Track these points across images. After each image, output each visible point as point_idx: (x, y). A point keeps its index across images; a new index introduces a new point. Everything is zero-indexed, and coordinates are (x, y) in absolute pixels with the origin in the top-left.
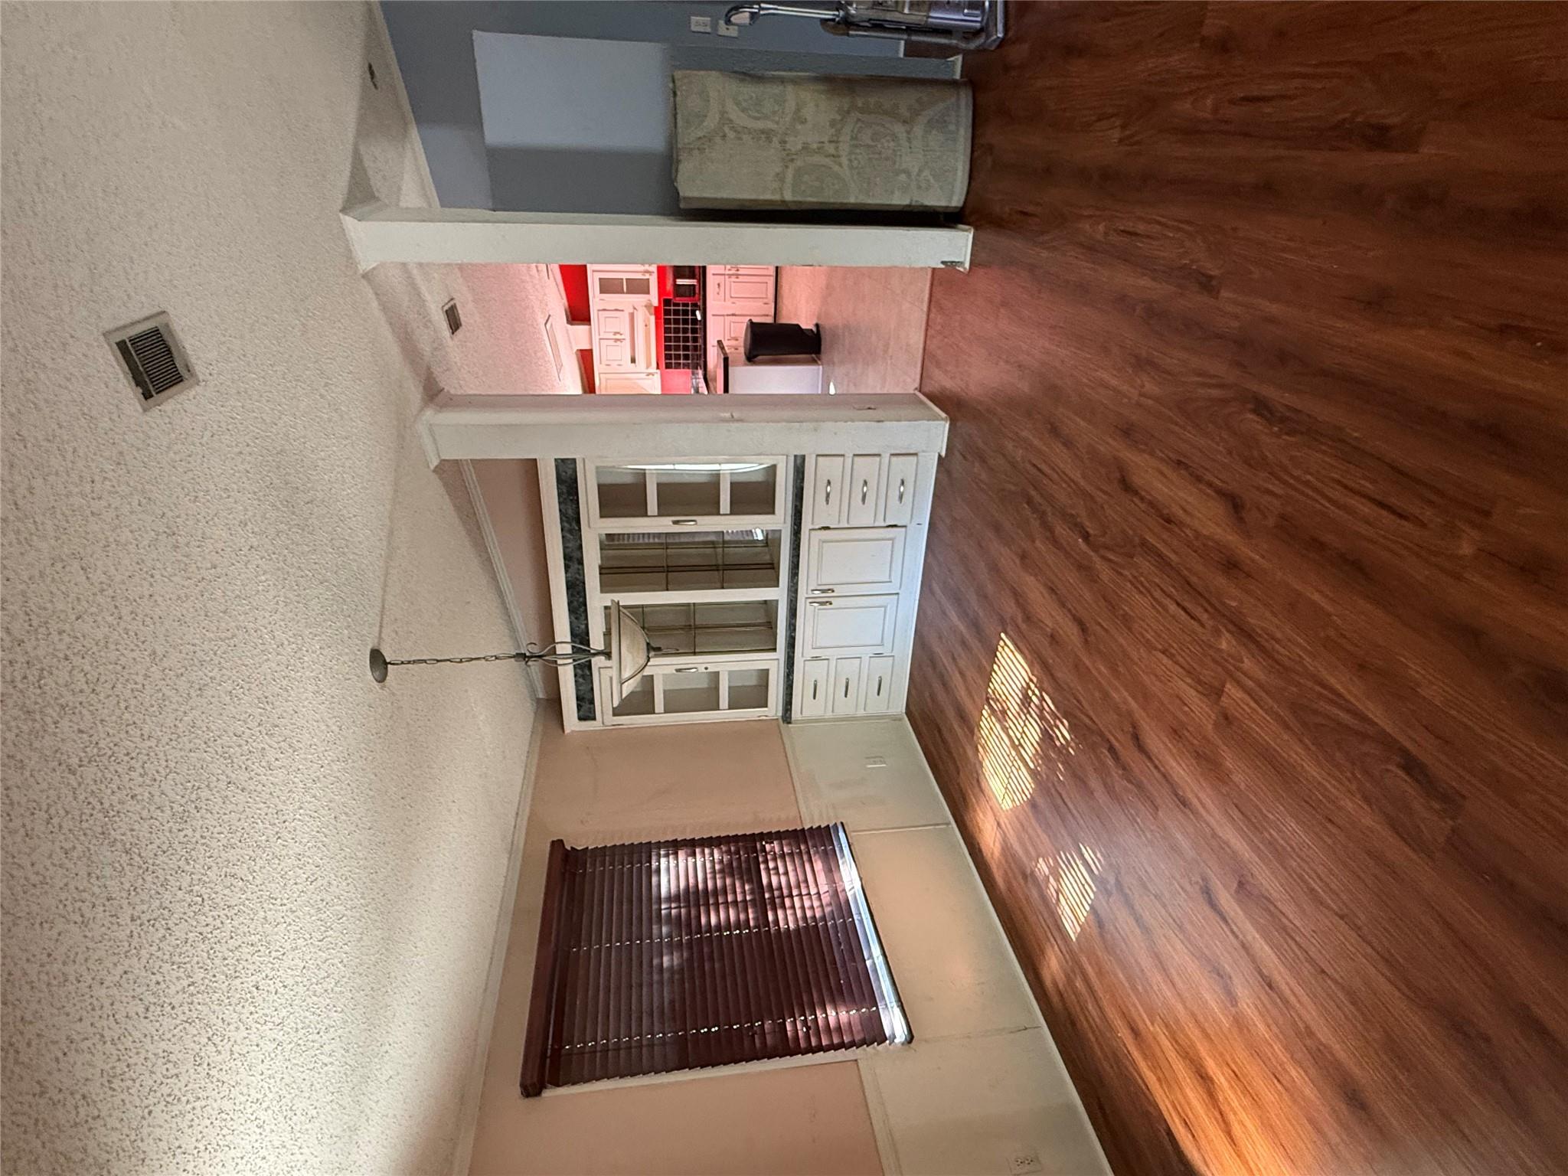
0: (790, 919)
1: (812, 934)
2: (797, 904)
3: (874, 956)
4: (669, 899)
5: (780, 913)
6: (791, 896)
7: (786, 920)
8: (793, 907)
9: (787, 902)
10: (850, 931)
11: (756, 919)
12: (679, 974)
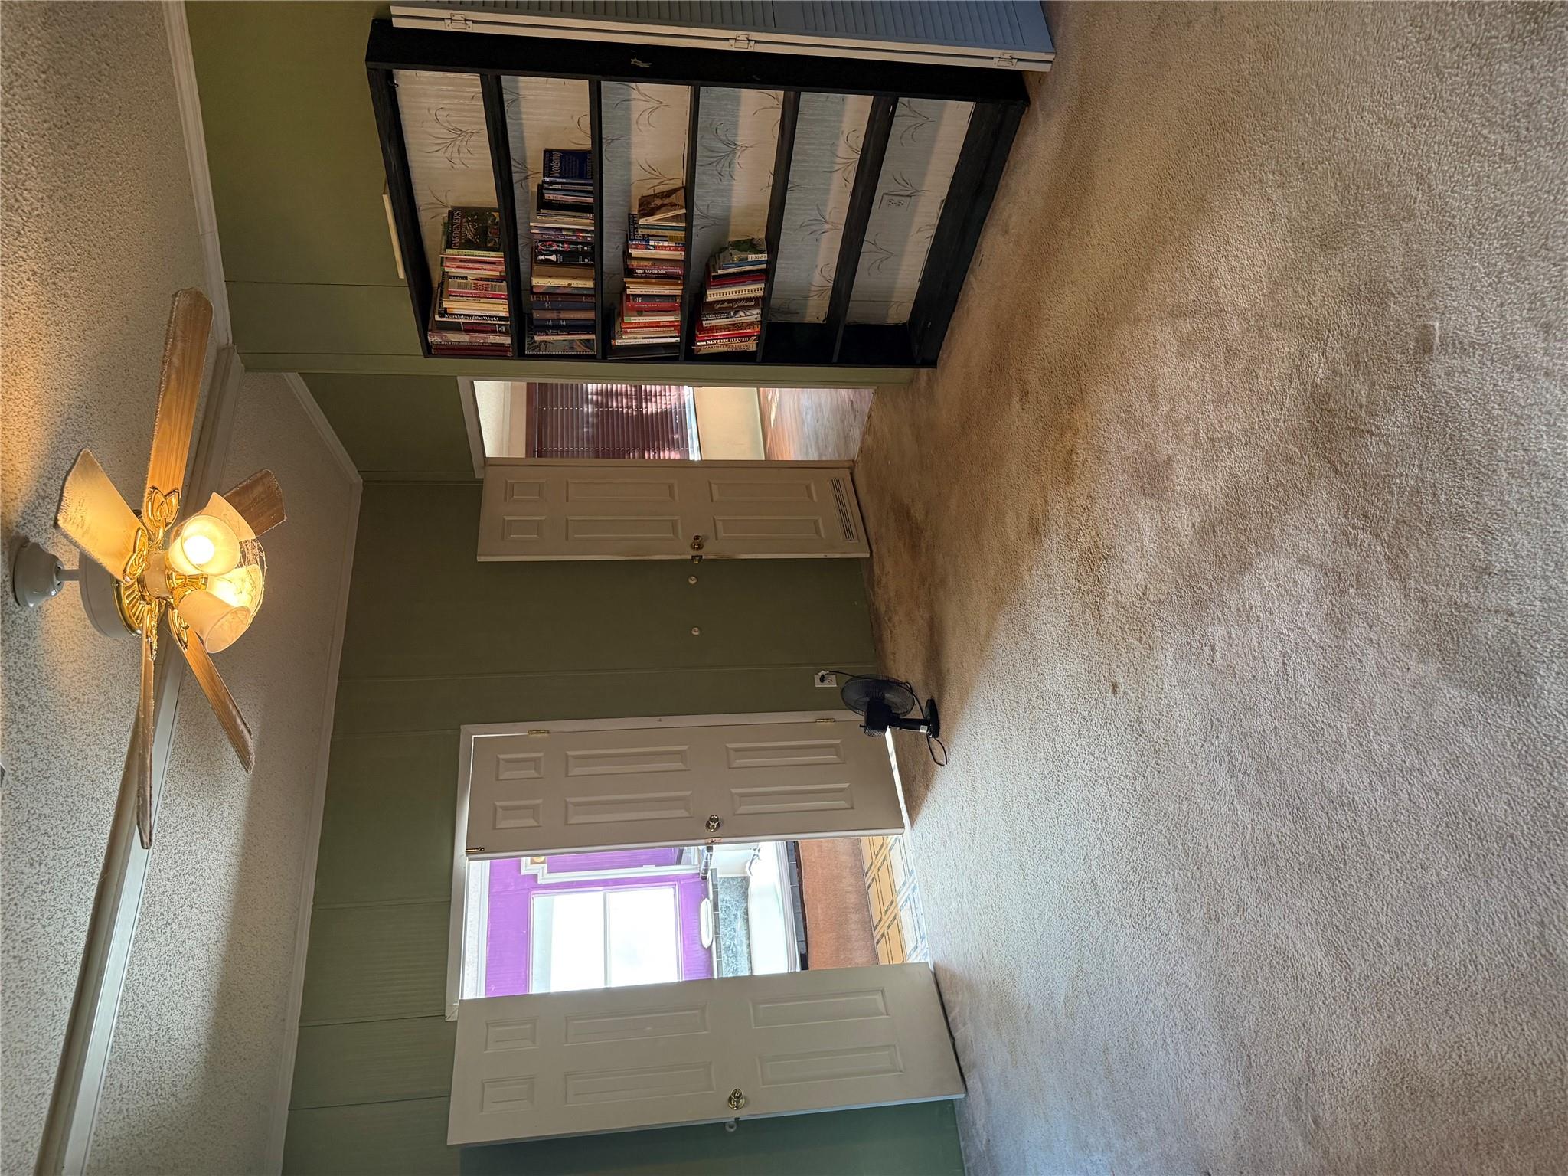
0: (654, 407)
1: (664, 417)
2: (658, 401)
3: (692, 431)
4: (592, 394)
5: (649, 404)
6: (656, 396)
7: (651, 408)
8: (656, 402)
9: (653, 399)
10: (682, 415)
11: (637, 406)
12: (595, 415)
